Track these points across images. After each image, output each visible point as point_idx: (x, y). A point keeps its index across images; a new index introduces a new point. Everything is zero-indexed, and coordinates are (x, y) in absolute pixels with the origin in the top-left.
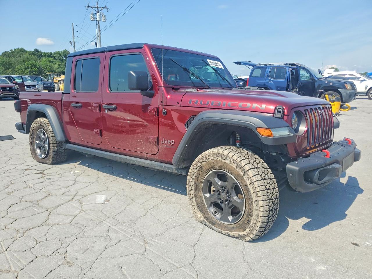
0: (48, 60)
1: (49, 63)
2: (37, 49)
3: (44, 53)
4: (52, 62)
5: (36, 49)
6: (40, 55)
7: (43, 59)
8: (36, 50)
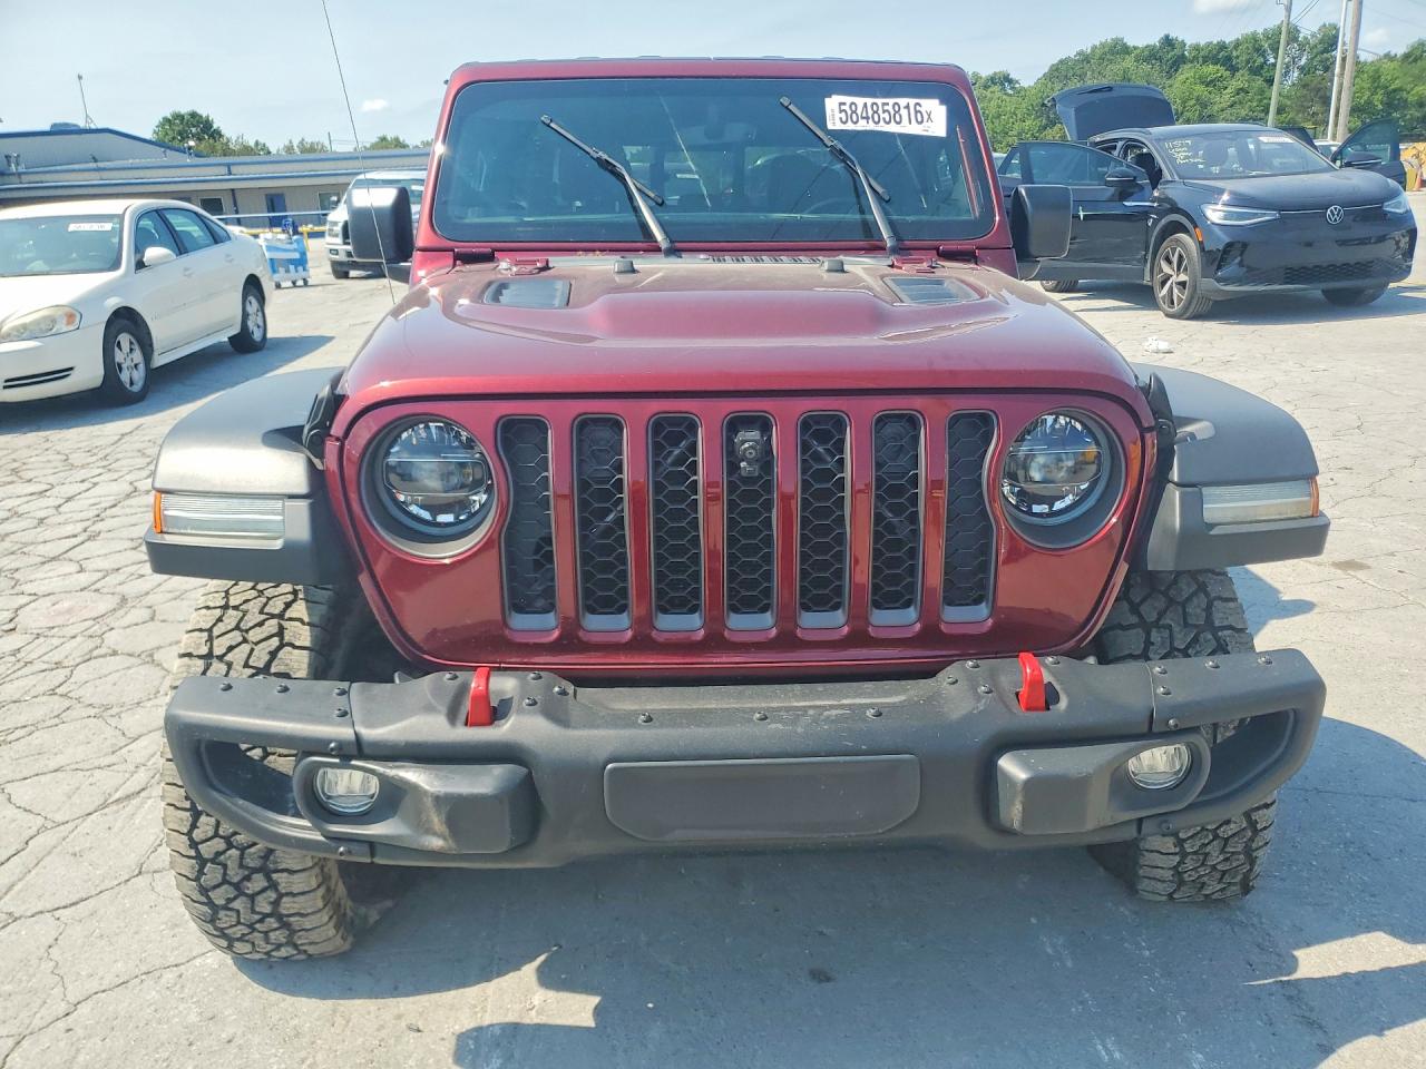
0: (1200, 78)
1: (1200, 89)
2: (1173, 35)
3: (1196, 48)
4: (1212, 81)
5: (1167, 37)
6: (1178, 57)
7: (1186, 72)
8: (1168, 42)
